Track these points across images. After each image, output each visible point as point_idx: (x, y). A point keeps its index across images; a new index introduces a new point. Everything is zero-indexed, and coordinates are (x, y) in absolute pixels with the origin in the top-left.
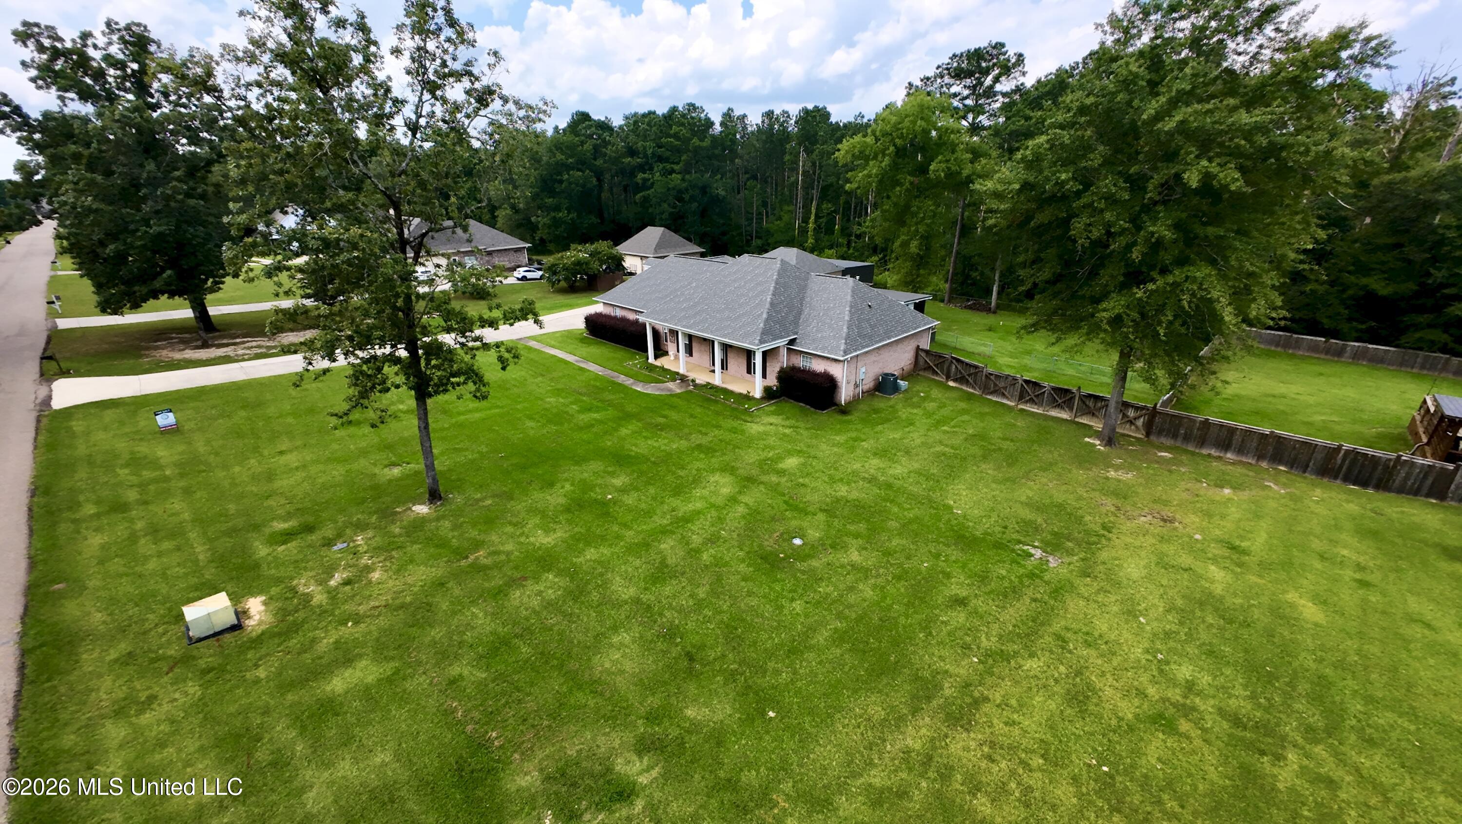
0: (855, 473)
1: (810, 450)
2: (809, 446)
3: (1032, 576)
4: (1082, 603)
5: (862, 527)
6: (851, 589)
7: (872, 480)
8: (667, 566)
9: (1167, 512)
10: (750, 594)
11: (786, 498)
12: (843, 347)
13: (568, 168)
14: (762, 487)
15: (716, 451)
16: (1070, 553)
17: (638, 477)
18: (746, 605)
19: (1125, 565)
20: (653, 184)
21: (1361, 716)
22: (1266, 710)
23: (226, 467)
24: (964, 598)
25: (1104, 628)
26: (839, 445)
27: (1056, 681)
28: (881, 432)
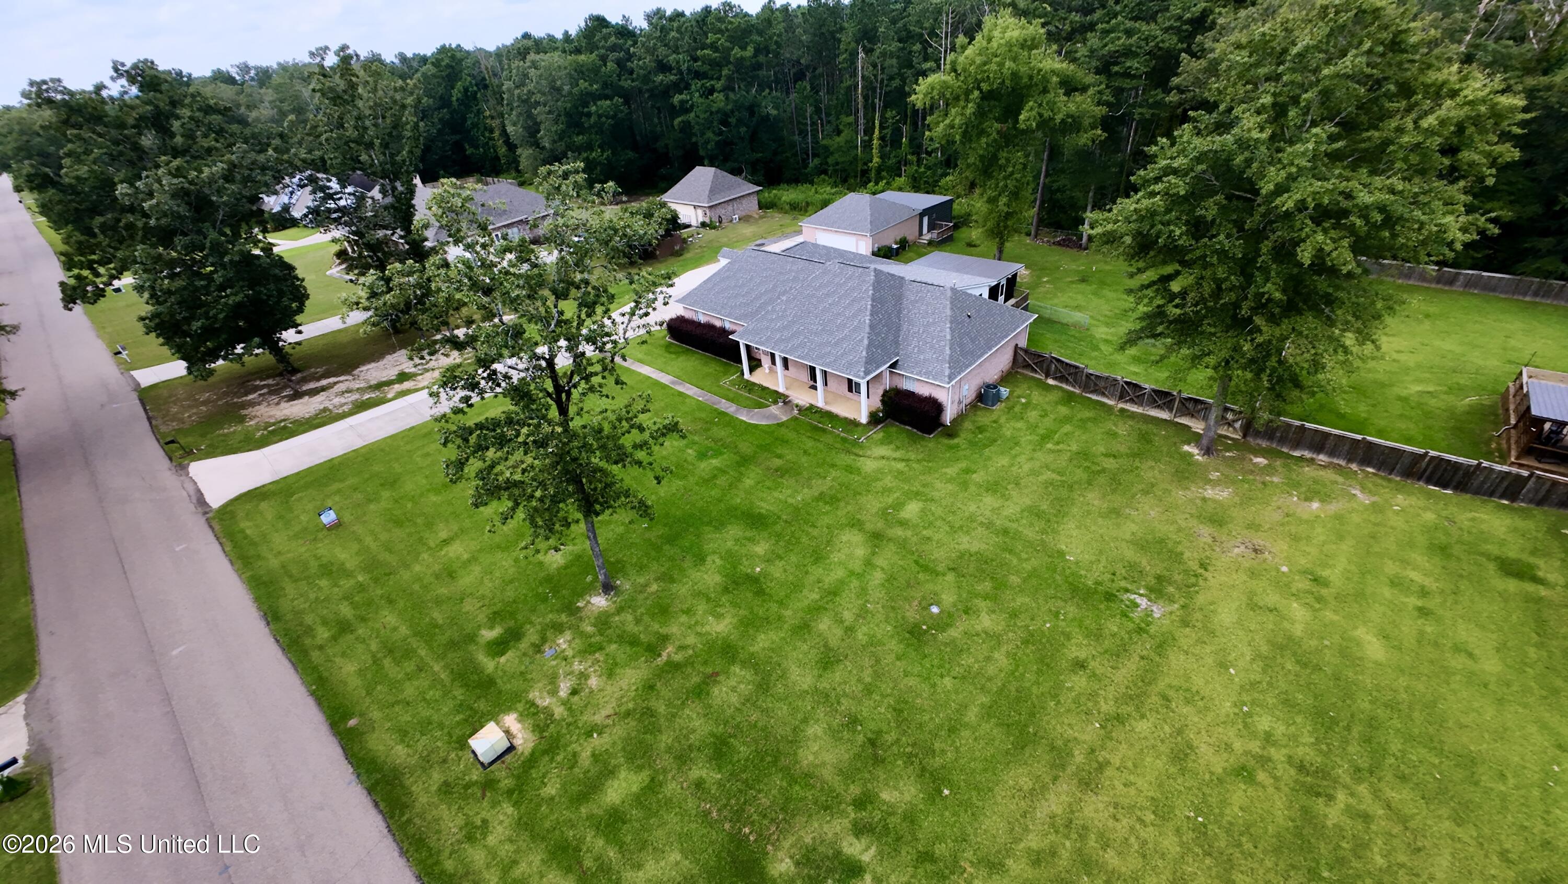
0: (972, 518)
1: (926, 490)
2: (924, 486)
3: (1140, 630)
4: (1182, 657)
5: (987, 586)
6: (988, 659)
7: (989, 525)
8: (831, 650)
9: (1259, 541)
10: (906, 674)
11: (915, 558)
12: (947, 372)
13: (595, 97)
14: (892, 547)
15: (839, 500)
16: (1171, 600)
17: (777, 542)
18: (906, 685)
19: (1220, 610)
20: (692, 106)
21: (1399, 754)
22: (1326, 755)
23: (407, 566)
24: (1085, 661)
25: (1201, 682)
26: (950, 481)
27: (1162, 741)
28: (989, 458)
